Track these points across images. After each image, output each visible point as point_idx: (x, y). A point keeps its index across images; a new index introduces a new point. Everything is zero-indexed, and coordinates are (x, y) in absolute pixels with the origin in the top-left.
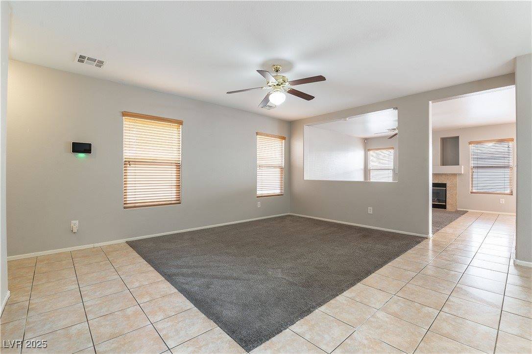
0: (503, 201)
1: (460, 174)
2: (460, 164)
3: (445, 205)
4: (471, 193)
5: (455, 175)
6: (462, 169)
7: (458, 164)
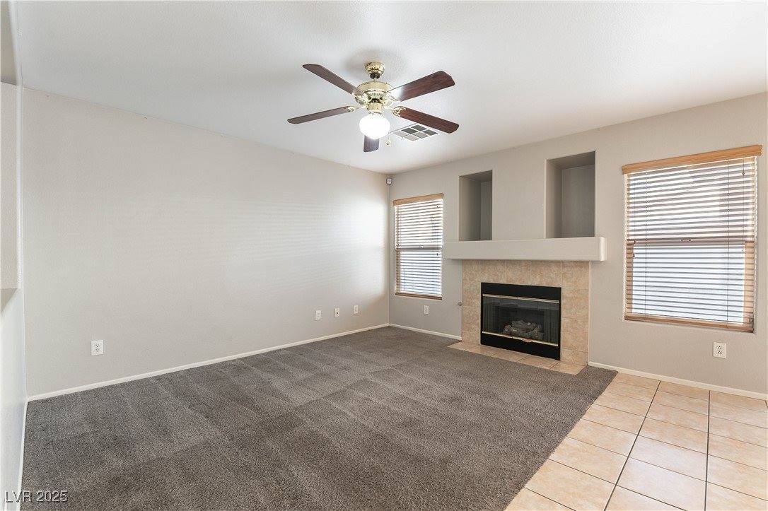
0: (721, 349)
1: (597, 263)
2: (597, 231)
3: (558, 349)
4: (627, 318)
5: (582, 264)
6: (601, 247)
7: (589, 231)
